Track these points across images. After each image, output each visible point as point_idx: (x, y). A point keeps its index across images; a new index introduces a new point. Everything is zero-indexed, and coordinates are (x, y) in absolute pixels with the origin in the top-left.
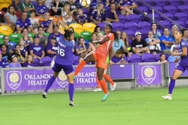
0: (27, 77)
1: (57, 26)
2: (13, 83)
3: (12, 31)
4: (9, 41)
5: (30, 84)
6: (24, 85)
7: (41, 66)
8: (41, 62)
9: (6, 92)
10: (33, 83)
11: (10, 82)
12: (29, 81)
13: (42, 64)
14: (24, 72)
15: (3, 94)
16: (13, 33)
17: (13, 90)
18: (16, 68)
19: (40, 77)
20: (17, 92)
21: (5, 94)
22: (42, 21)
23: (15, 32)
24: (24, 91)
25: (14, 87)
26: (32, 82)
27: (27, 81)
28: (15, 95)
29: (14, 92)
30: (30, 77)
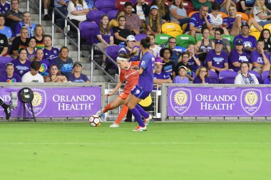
0: (199, 98)
1: (247, 25)
2: (179, 106)
3: (182, 31)
4: (177, 45)
5: (204, 107)
6: (194, 109)
7: (220, 83)
8: (220, 78)
9: (168, 117)
10: (208, 107)
11: (175, 104)
12: (202, 104)
13: (222, 80)
14: (195, 91)
15: (163, 121)
16: (183, 33)
17: (178, 116)
18: (183, 85)
19: (218, 98)
20: (184, 118)
21: (167, 122)
22: (225, 18)
23: (187, 33)
24: (194, 118)
25: (181, 112)
26: (206, 106)
27: (199, 103)
28: (181, 123)
29: (180, 118)
30: (204, 98)
